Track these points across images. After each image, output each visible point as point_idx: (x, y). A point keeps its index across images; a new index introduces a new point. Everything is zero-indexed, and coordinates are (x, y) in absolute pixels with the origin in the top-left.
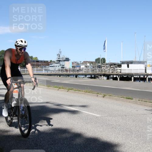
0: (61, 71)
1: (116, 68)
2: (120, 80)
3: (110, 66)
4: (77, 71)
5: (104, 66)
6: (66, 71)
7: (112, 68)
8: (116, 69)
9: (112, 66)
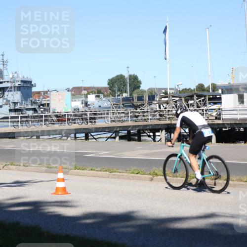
0: (46, 120)
1: (205, 105)
2: (218, 141)
3: (187, 101)
4: (91, 118)
5: (167, 103)
6: (59, 120)
7: (192, 105)
8: (204, 108)
9: (191, 102)
